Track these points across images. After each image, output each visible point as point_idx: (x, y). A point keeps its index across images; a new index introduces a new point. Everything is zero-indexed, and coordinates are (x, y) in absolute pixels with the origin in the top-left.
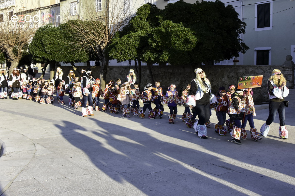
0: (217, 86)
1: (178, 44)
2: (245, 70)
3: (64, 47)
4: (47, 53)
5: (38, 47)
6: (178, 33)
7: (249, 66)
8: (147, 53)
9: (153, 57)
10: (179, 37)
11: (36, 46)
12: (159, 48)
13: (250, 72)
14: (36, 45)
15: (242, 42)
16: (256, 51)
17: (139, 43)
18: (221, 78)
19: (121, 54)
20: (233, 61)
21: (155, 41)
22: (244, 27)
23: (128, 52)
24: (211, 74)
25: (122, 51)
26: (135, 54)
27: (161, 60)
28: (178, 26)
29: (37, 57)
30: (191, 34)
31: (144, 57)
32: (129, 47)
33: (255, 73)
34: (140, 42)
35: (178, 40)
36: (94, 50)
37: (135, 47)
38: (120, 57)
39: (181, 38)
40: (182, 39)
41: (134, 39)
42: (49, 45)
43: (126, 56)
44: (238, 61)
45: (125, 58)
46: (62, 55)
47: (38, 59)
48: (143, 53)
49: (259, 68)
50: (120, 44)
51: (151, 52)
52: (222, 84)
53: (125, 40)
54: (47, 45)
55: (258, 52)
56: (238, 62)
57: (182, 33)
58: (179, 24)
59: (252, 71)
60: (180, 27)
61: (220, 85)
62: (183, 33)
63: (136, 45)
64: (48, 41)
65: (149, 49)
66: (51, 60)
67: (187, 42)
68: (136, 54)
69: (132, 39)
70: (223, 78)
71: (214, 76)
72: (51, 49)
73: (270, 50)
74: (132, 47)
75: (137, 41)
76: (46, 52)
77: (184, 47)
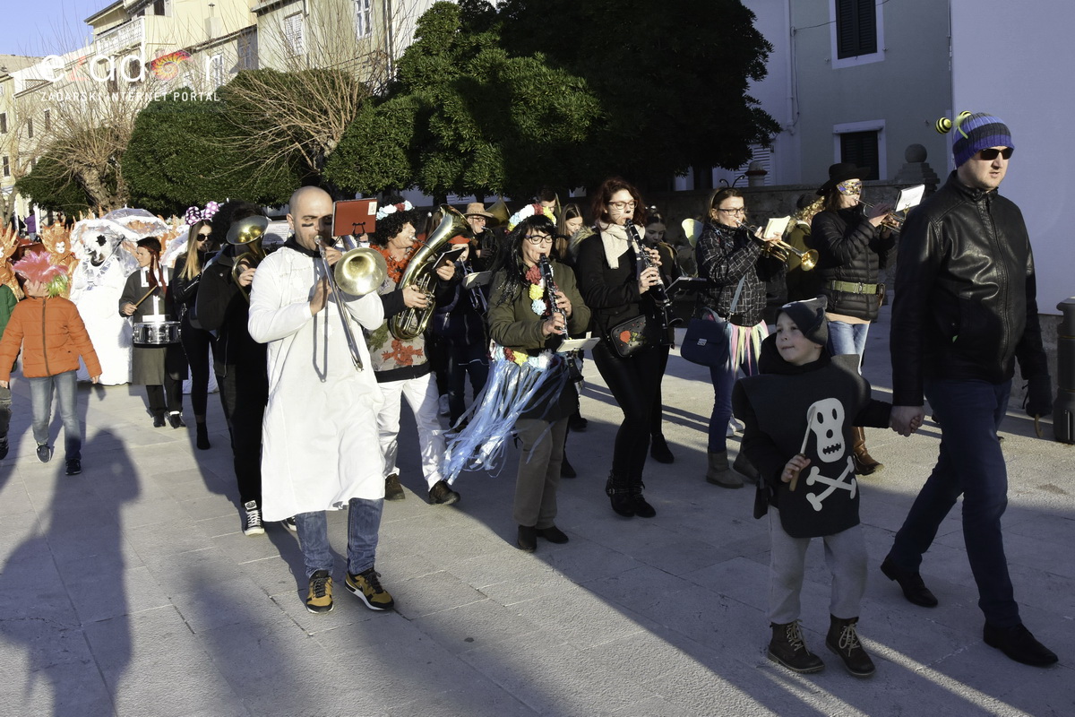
1: (524, 127)
2: (779, 202)
3: (220, 159)
4: (173, 182)
5: (145, 163)
6: (524, 89)
8: (432, 161)
9: (449, 175)
10: (526, 103)
11: (139, 160)
12: (463, 142)
14: (137, 156)
15: (758, 106)
16: (837, 134)
17: (411, 132)
19: (360, 171)
20: (747, 174)
21: (449, 120)
22: (765, 56)
23: (379, 164)
25: (360, 158)
26: (402, 167)
27: (468, 183)
28: (528, 65)
29: (146, 195)
31: (423, 178)
32: (381, 148)
34: (415, 128)
35: (524, 113)
36: (310, 162)
37: (400, 145)
38: (358, 181)
39: (534, 107)
40: (537, 110)
41: (394, 121)
42: (174, 155)
43: (374, 175)
44: (764, 173)
45: (373, 185)
46: (217, 184)
47: (148, 201)
48: (423, 165)
50: (353, 137)
51: (447, 159)
53: (367, 125)
54: (167, 156)
56: (761, 177)
57: (536, 87)
58: (530, 60)
62: (539, 89)
63: (403, 138)
64: (170, 143)
65: (439, 151)
66: (187, 201)
67: (552, 117)
68: (404, 168)
69: (389, 118)
72: (182, 166)
73: (881, 129)
74: (390, 147)
75: (405, 124)
76: (170, 180)
77: (545, 135)
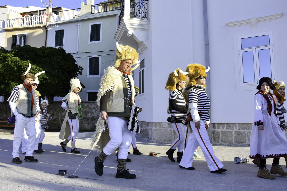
0: (57, 119)
6: (25, 69)
7: (84, 102)
13: (85, 107)
16: (88, 93)
18: (61, 113)
22: (82, 70)
24: (52, 109)
30: (37, 70)
33: (89, 108)
49: (93, 103)
52: (62, 117)
55: (90, 93)
58: (26, 62)
59: (87, 106)
60: (27, 64)
61: (60, 118)
70: (62, 112)
71: (55, 111)
